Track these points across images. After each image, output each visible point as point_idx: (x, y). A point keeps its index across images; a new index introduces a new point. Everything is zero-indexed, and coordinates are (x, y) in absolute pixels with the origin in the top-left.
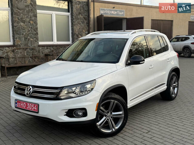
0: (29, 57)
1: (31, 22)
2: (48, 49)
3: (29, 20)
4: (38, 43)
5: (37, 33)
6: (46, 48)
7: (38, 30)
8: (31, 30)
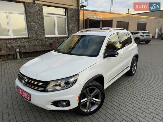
0: (39, 45)
1: (40, 22)
2: (52, 40)
3: (38, 21)
4: (45, 36)
5: (44, 30)
6: (50, 39)
7: (45, 27)
8: (40, 27)
